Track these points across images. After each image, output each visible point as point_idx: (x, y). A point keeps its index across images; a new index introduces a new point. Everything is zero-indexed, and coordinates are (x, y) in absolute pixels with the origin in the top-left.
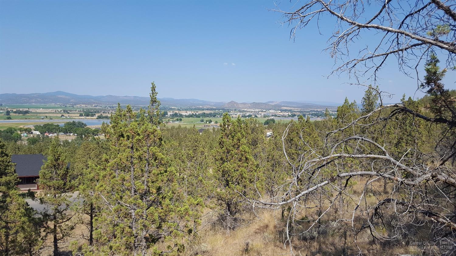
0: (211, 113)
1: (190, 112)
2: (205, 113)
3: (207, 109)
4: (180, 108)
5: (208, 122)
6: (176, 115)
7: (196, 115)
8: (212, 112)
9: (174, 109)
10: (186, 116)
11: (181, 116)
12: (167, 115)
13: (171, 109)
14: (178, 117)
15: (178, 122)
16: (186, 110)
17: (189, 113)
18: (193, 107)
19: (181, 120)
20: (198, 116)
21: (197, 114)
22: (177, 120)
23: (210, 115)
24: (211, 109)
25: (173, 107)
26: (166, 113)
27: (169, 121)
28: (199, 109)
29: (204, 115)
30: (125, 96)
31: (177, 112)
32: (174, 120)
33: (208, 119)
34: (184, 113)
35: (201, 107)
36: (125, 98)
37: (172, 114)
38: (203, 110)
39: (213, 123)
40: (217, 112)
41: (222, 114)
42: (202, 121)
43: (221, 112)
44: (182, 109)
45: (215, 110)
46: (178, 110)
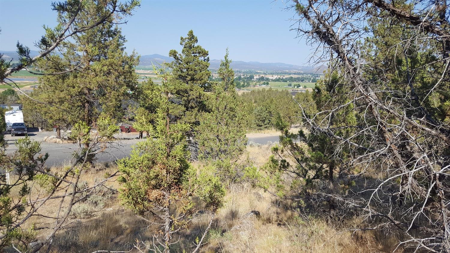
0: (299, 78)
1: (277, 76)
2: (292, 78)
3: (295, 74)
4: (265, 72)
5: (296, 87)
6: (262, 78)
7: (282, 79)
8: (300, 76)
9: (261, 73)
10: (273, 80)
11: (268, 79)
12: (254, 78)
13: (257, 73)
14: (264, 80)
15: (265, 86)
16: (272, 74)
17: (275, 77)
18: (280, 71)
19: (268, 84)
20: (285, 81)
21: (284, 78)
22: (264, 84)
23: (298, 79)
24: (299, 74)
25: (258, 71)
26: (252, 77)
27: (256, 84)
28: (286, 73)
29: (291, 79)
30: (213, 60)
31: (264, 76)
32: (261, 83)
33: (295, 83)
34: (270, 77)
35: (287, 71)
36: (213, 61)
37: (259, 78)
38: (290, 74)
39: (301, 87)
40: (304, 77)
41: (310, 79)
42: (290, 85)
43: (309, 76)
44: (268, 73)
45: (303, 74)
46: (264, 73)
